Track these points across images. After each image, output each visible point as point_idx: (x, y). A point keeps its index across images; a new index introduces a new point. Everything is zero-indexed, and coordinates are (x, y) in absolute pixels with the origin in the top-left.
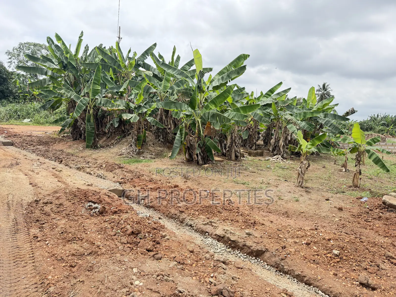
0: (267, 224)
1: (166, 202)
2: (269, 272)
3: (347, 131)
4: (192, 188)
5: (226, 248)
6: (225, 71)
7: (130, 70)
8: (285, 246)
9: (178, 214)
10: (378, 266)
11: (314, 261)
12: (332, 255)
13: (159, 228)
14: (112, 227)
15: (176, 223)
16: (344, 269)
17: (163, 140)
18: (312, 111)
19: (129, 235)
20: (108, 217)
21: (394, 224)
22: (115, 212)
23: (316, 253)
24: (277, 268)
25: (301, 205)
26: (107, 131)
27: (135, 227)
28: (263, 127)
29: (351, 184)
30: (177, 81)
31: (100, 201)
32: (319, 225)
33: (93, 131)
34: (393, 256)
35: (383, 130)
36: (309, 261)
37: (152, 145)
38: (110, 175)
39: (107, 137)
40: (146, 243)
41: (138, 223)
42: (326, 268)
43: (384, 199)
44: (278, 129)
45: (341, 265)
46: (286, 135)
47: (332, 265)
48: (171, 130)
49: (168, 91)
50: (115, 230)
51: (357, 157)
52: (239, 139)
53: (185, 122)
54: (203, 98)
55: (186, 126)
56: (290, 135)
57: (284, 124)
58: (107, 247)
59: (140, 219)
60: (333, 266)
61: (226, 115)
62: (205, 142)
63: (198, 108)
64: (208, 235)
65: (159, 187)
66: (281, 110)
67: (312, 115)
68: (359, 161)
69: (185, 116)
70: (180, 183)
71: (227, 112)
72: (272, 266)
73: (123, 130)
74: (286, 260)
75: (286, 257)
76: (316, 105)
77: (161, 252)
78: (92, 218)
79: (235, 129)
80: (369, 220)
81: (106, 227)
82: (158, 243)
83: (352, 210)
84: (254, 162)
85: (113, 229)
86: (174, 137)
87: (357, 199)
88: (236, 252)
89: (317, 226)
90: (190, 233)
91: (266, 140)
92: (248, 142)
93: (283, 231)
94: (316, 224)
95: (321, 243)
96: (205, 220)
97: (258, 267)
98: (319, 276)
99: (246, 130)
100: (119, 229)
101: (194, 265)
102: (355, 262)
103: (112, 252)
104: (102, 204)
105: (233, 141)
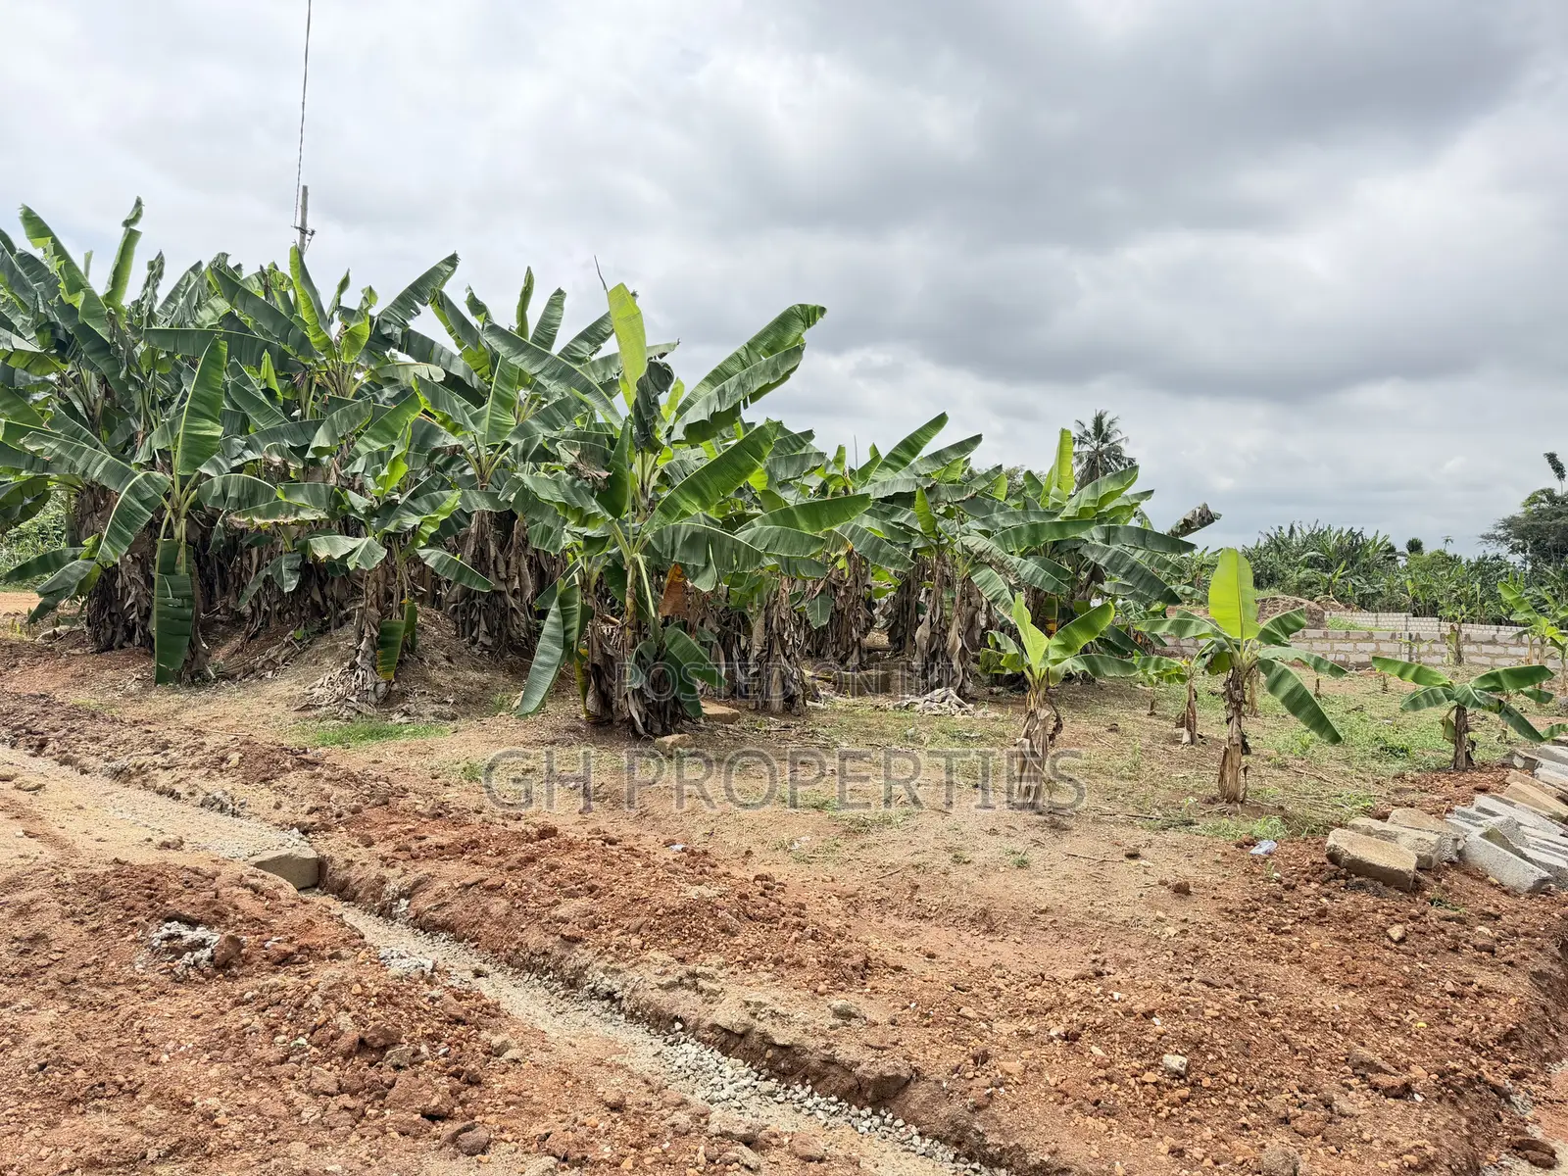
0: (915, 964)
1: (505, 903)
2: (928, 1164)
3: (1189, 590)
4: (614, 835)
5: (757, 1080)
6: (734, 367)
7: (345, 359)
8: (985, 1052)
9: (557, 953)
10: (1328, 1106)
11: (1097, 1103)
12: (1160, 1073)
13: (477, 1015)
14: (273, 1027)
15: (547, 992)
16: (1209, 1129)
17: (489, 642)
18: (1058, 519)
19: (347, 1056)
20: (255, 981)
21: (1373, 937)
22: (286, 960)
23: (1102, 1073)
24: (958, 1144)
25: (1038, 882)
26: (249, 611)
27: (374, 1020)
28: (884, 581)
29: (1216, 792)
30: (545, 406)
31: (215, 912)
32: (1106, 955)
33: (189, 612)
34: (1379, 1061)
35: (1314, 583)
36: (1079, 1107)
37: (445, 663)
38: (261, 797)
39: (247, 633)
40: (421, 1086)
41: (385, 1000)
42: (1143, 1128)
43: (1331, 841)
44: (940, 586)
45: (1196, 1113)
46: (970, 609)
47: (1163, 1115)
48: (524, 601)
49: (507, 445)
50: (283, 1037)
51: (1229, 690)
52: (798, 628)
53: (582, 568)
54: (654, 470)
55: (585, 584)
56: (984, 607)
57: (960, 566)
58: (251, 1117)
59: (394, 983)
60: (1167, 1118)
61: (742, 536)
62: (664, 645)
63: (634, 510)
64: (682, 1030)
65: (476, 841)
66: (948, 515)
67: (1063, 533)
68: (1237, 703)
69: (581, 543)
70: (563, 819)
71: (748, 527)
72: (937, 1137)
73: (315, 604)
74: (992, 1110)
75: (990, 1096)
76: (1071, 496)
77: (488, 1119)
78: (182, 991)
79: (781, 591)
80: (1285, 924)
81: (244, 1026)
82: (474, 1081)
83: (1223, 892)
84: (857, 716)
85: (275, 1034)
86: (537, 625)
87: (1239, 846)
88: (795, 1093)
89: (1101, 960)
90: (609, 1028)
91: (900, 630)
92: (831, 638)
93: (975, 990)
94: (1096, 952)
95: (1119, 1030)
96: (669, 968)
97: (884, 1146)
98: (1118, 1163)
99: (822, 591)
100: (300, 1031)
101: (627, 1164)
102: (1245, 1097)
103: (273, 1136)
104: (227, 927)
105: (773, 638)
